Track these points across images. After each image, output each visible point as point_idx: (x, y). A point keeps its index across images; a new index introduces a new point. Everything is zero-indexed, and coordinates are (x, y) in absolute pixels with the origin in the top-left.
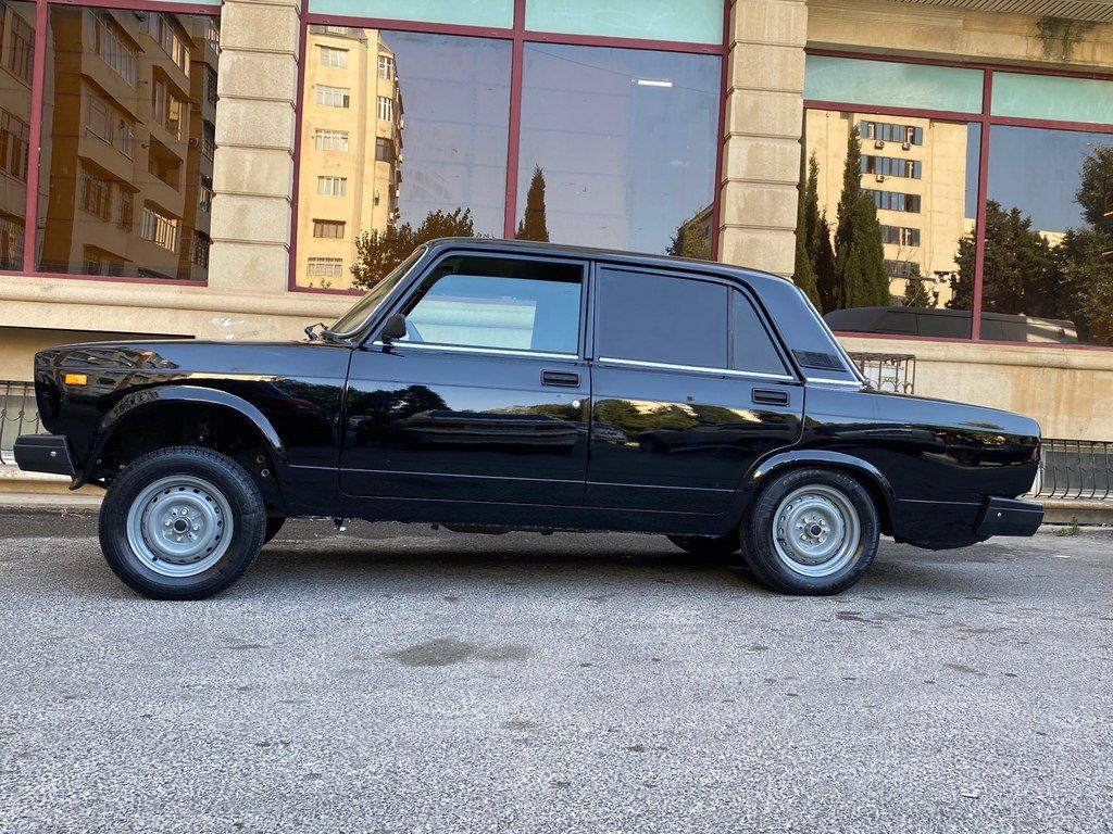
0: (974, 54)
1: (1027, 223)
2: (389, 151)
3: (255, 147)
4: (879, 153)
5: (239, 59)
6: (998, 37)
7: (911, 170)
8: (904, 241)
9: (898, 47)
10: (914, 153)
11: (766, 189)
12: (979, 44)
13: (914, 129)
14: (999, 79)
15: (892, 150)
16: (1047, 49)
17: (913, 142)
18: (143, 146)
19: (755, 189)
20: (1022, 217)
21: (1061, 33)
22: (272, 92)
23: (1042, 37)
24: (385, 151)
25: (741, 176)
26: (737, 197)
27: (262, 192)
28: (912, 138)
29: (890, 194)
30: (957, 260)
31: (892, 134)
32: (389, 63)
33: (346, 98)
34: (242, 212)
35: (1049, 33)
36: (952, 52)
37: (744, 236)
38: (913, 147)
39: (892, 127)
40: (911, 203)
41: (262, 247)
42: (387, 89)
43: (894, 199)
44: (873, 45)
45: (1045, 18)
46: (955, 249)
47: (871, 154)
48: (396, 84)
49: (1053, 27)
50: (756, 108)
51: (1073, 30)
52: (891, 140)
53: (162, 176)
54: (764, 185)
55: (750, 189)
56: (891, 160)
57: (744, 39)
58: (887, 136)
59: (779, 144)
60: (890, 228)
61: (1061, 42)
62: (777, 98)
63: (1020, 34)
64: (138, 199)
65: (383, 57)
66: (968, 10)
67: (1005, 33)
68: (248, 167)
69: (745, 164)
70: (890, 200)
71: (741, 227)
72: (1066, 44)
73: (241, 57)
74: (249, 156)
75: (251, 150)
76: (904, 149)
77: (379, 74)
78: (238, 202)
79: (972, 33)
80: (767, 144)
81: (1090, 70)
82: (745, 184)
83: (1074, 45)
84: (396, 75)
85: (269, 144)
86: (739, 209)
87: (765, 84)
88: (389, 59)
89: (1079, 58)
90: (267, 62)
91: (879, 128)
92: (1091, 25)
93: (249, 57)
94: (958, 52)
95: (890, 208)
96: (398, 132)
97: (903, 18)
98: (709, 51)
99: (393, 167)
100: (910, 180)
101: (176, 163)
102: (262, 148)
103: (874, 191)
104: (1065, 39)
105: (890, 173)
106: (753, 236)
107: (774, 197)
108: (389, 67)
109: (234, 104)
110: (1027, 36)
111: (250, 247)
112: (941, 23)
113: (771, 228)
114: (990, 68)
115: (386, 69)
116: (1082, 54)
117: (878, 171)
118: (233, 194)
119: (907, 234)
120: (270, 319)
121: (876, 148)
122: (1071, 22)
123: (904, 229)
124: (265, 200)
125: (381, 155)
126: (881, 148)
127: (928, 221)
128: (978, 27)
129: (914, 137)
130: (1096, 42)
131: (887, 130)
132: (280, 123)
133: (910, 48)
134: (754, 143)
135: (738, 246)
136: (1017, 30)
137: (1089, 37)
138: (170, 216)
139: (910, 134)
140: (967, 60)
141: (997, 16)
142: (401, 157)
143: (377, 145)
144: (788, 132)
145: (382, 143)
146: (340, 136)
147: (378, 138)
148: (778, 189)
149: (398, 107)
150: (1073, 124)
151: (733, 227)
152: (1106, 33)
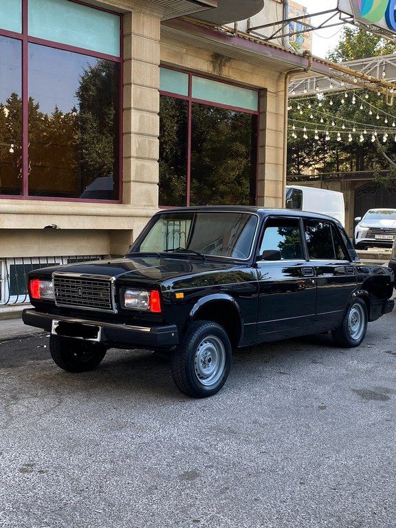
0: (189, 67)
6: (197, 59)
11: (147, 139)
12: (192, 62)
14: (195, 79)
16: (214, 68)
19: (142, 138)
21: (219, 61)
23: (213, 62)
25: (136, 131)
26: (135, 142)
35: (215, 60)
36: (181, 65)
37: (139, 162)
45: (214, 53)
49: (217, 58)
50: (141, 95)
51: (223, 60)
54: (146, 137)
55: (140, 138)
57: (135, 57)
59: (151, 116)
61: (218, 65)
62: (149, 91)
63: (205, 59)
66: (188, 45)
67: (200, 58)
69: (138, 125)
71: (137, 158)
72: (220, 66)
79: (189, 56)
80: (146, 115)
81: (228, 80)
82: (139, 136)
83: (223, 67)
86: (136, 148)
87: (144, 83)
89: (224, 74)
92: (229, 59)
94: (183, 65)
98: (115, 60)
104: (221, 64)
106: (142, 163)
107: (150, 143)
110: (208, 61)
113: (149, 159)
116: (227, 72)
122: (222, 56)
128: (191, 54)
130: (230, 67)
134: (141, 114)
135: (137, 167)
136: (204, 57)
137: (228, 64)
140: (184, 69)
141: (198, 51)
144: (154, 109)
148: (152, 140)
150: (219, 104)
151: (134, 157)
152: (234, 64)
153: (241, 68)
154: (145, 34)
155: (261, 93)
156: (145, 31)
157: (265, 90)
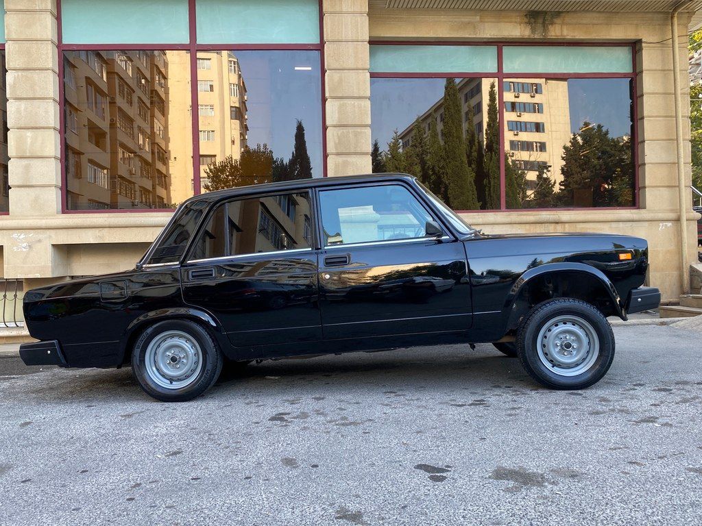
0: (488, 36)
1: (607, 133)
2: (239, 113)
3: (32, 128)
4: (517, 100)
5: (18, 75)
6: (502, 25)
7: (537, 108)
8: (537, 150)
9: (441, 36)
10: (538, 99)
11: (351, 130)
12: (491, 30)
13: (536, 85)
14: (506, 50)
15: (524, 98)
16: (533, 30)
17: (536, 92)
18: (84, 126)
19: (345, 130)
20: (604, 130)
21: (540, 21)
22: (41, 93)
23: (529, 23)
24: (236, 114)
25: (335, 123)
26: (333, 135)
27: (39, 155)
28: (536, 89)
29: (526, 123)
30: (563, 158)
31: (523, 88)
32: (235, 64)
33: (211, 87)
34: (27, 168)
35: (533, 20)
36: (475, 36)
37: (340, 159)
38: (537, 96)
39: (523, 84)
40: (538, 127)
41: (42, 189)
42: (234, 78)
43: (528, 126)
44: (425, 36)
45: (529, 12)
46: (562, 152)
47: (513, 101)
48: (240, 76)
49: (534, 16)
50: (341, 81)
51: (548, 17)
52: (523, 92)
53: (97, 144)
54: (350, 128)
55: (340, 131)
56: (524, 104)
57: (330, 39)
58: (521, 89)
59: (356, 102)
60: (527, 142)
61: (541, 25)
62: (353, 74)
63: (516, 22)
64: (84, 159)
65: (231, 61)
66: (482, 10)
67: (507, 22)
68: (29, 140)
69: (337, 115)
70: (526, 126)
71: (338, 154)
72: (545, 26)
73: (20, 74)
74: (29, 133)
75: (30, 130)
76: (532, 97)
77: (230, 71)
78: (25, 162)
79: (486, 24)
80: (349, 102)
81: (561, 41)
82: (338, 128)
83: (550, 27)
84: (239, 70)
85: (41, 125)
86: (335, 143)
87: (345, 66)
88: (234, 62)
89: (553, 34)
90: (36, 76)
91: (516, 85)
92: (558, 14)
93: (25, 73)
94: (478, 36)
95: (526, 131)
96: (243, 102)
97: (443, 18)
98: (311, 48)
99: (242, 123)
100: (537, 114)
101: (103, 134)
102: (36, 128)
103: (517, 122)
104: (544, 23)
105: (525, 111)
106: (345, 159)
107: (356, 135)
108: (235, 67)
109: (17, 103)
110: (520, 23)
111: (33, 189)
112: (466, 19)
113: (356, 154)
114: (500, 44)
115: (233, 68)
116: (555, 32)
117: (518, 110)
118: (21, 158)
119: (538, 145)
120: (48, 232)
121: (516, 97)
122: (546, 13)
123: (536, 143)
124: (41, 159)
125: (234, 115)
126: (518, 97)
127: (550, 137)
128: (489, 20)
129: (537, 89)
130: (563, 24)
131: (520, 86)
132: (47, 112)
133: (448, 36)
134: (342, 102)
135: (337, 166)
136: (513, 20)
137: (558, 21)
138: (103, 168)
139: (534, 88)
140: (485, 40)
141: (501, 13)
142: (246, 117)
143: (231, 111)
144: (362, 94)
145: (234, 109)
146: (209, 107)
147: (231, 107)
148: (359, 130)
149: (243, 89)
150: (554, 74)
151: (333, 154)
152: (568, 19)
153: (584, 22)
154: (344, 10)
155: (635, 47)
156: (344, 5)
157: (640, 41)
